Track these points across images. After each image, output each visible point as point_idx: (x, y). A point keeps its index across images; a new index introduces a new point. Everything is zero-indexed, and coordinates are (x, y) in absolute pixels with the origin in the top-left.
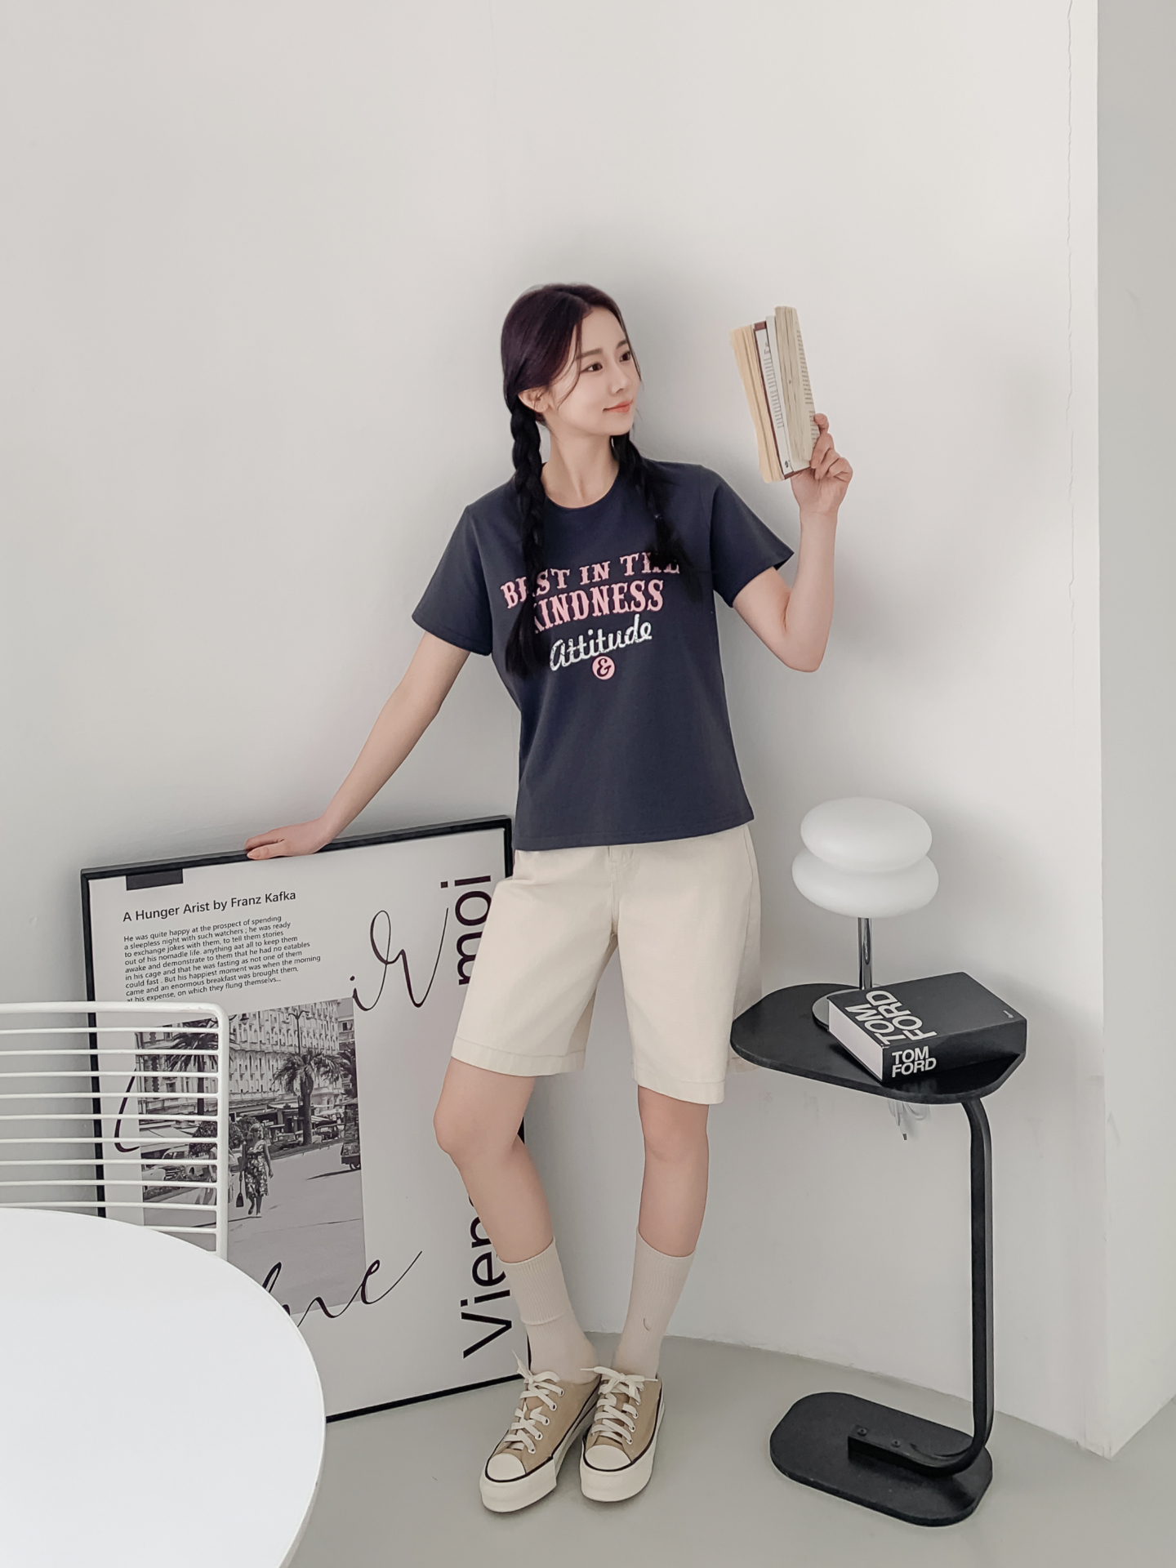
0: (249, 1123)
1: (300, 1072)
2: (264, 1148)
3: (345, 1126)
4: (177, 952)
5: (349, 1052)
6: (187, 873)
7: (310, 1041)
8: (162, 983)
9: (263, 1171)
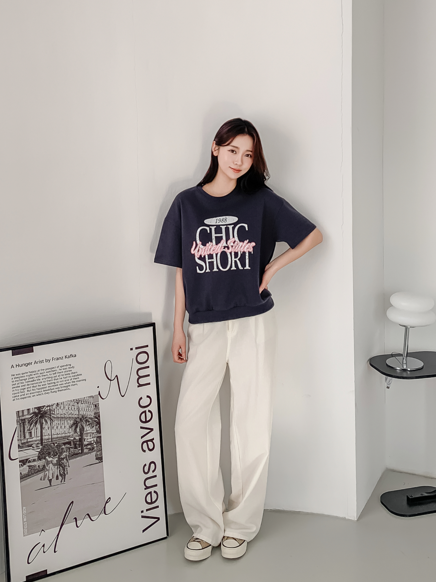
0: (60, 446)
1: (79, 425)
2: (66, 455)
3: (97, 445)
4: (32, 380)
5: (97, 416)
6: (34, 348)
7: (83, 412)
8: (26, 392)
9: (66, 465)
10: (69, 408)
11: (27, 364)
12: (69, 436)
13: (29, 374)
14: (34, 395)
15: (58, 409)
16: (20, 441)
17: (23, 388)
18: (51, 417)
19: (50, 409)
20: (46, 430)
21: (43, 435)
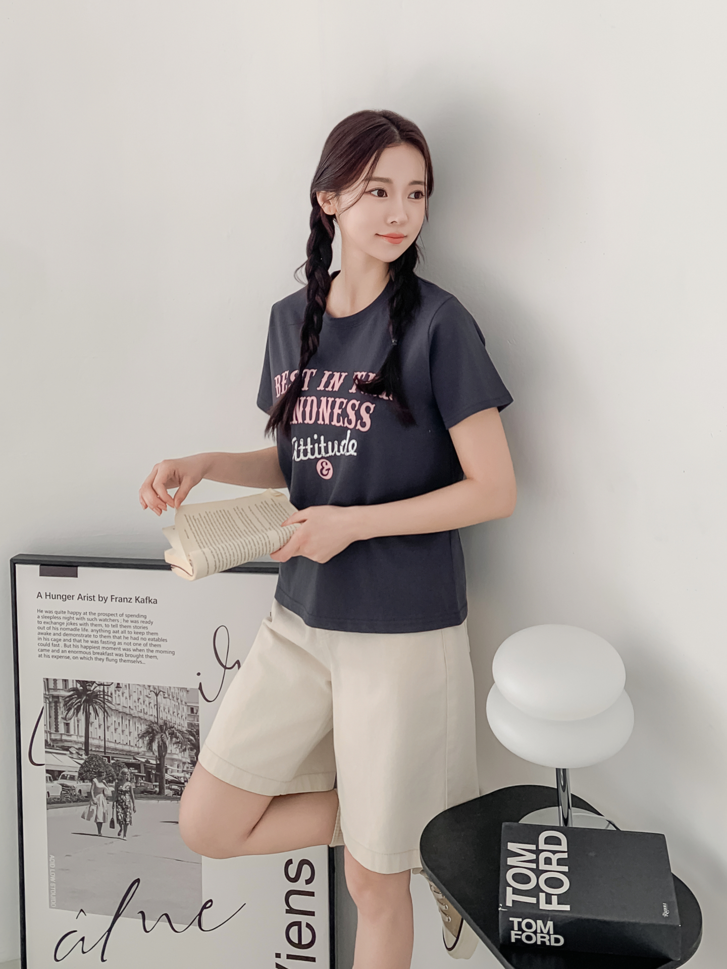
0: (119, 766)
1: (158, 736)
2: (130, 788)
4: (73, 627)
5: (194, 732)
6: (80, 569)
7: (166, 715)
8: (62, 648)
9: (129, 806)
10: (138, 699)
11: (64, 597)
12: (138, 753)
13: (68, 615)
14: (75, 655)
15: (119, 696)
16: (49, 735)
17: (56, 637)
18: (106, 706)
19: (104, 690)
20: (96, 728)
21: (90, 736)
